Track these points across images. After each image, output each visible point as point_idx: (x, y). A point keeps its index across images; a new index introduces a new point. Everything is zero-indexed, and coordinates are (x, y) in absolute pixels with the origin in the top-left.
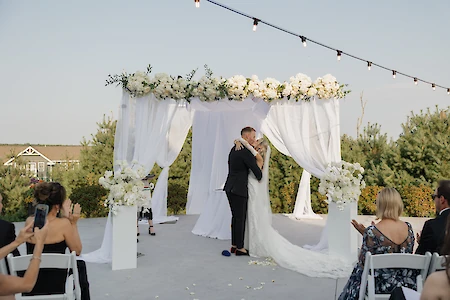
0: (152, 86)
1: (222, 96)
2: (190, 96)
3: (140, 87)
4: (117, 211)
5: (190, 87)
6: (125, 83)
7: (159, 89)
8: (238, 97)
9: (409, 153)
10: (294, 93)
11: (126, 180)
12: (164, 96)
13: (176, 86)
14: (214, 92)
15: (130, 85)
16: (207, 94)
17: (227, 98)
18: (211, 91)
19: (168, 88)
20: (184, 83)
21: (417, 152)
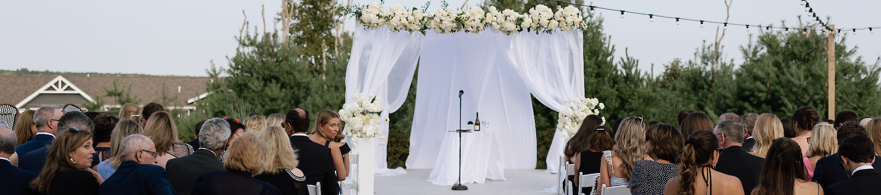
0: (388, 19)
1: (458, 28)
2: (426, 28)
3: (375, 19)
4: (357, 142)
5: (426, 20)
6: (359, 14)
7: (394, 22)
8: (475, 29)
9: (747, 93)
10: (534, 25)
11: (363, 113)
12: (398, 28)
13: (411, 18)
14: (450, 24)
15: (365, 17)
16: (443, 27)
17: (463, 30)
18: (448, 23)
19: (404, 21)
20: (419, 15)
21: (760, 91)
